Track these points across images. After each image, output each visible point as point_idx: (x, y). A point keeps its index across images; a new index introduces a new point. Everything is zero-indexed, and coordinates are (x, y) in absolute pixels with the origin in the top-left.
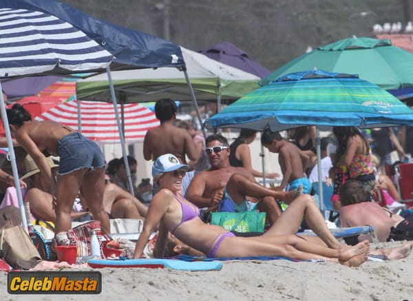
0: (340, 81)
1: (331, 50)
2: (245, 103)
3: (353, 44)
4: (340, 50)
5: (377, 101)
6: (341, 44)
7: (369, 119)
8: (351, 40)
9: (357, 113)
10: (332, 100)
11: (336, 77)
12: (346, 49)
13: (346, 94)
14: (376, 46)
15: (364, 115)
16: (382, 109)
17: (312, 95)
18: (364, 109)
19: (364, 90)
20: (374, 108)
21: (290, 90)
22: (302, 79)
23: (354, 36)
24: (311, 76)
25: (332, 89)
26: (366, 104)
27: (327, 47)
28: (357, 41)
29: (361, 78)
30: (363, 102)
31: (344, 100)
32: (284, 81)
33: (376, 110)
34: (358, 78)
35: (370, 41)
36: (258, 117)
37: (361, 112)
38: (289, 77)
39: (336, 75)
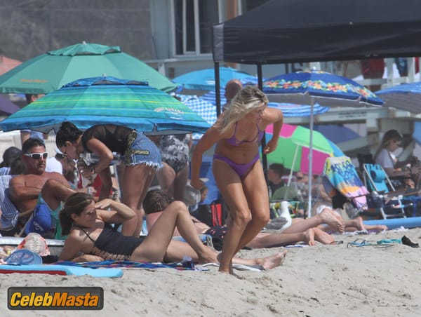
0: (132, 88)
1: (61, 55)
2: (35, 108)
3: (83, 51)
4: (70, 55)
5: (168, 107)
6: (71, 49)
7: (161, 125)
8: (82, 46)
9: (149, 119)
10: (124, 106)
11: (127, 84)
12: (77, 55)
13: (137, 101)
14: (106, 53)
15: (156, 121)
16: (173, 115)
17: (103, 100)
18: (155, 115)
19: (154, 97)
20: (166, 114)
21: (82, 95)
22: (93, 85)
23: (84, 42)
24: (101, 82)
25: (122, 96)
26: (158, 110)
27: (57, 52)
28: (87, 47)
29: (151, 85)
30: (154, 108)
31: (135, 106)
32: (74, 86)
33: (168, 116)
34: (148, 85)
35: (99, 48)
36: (50, 121)
37: (153, 118)
38: (80, 83)
39: (126, 82)
